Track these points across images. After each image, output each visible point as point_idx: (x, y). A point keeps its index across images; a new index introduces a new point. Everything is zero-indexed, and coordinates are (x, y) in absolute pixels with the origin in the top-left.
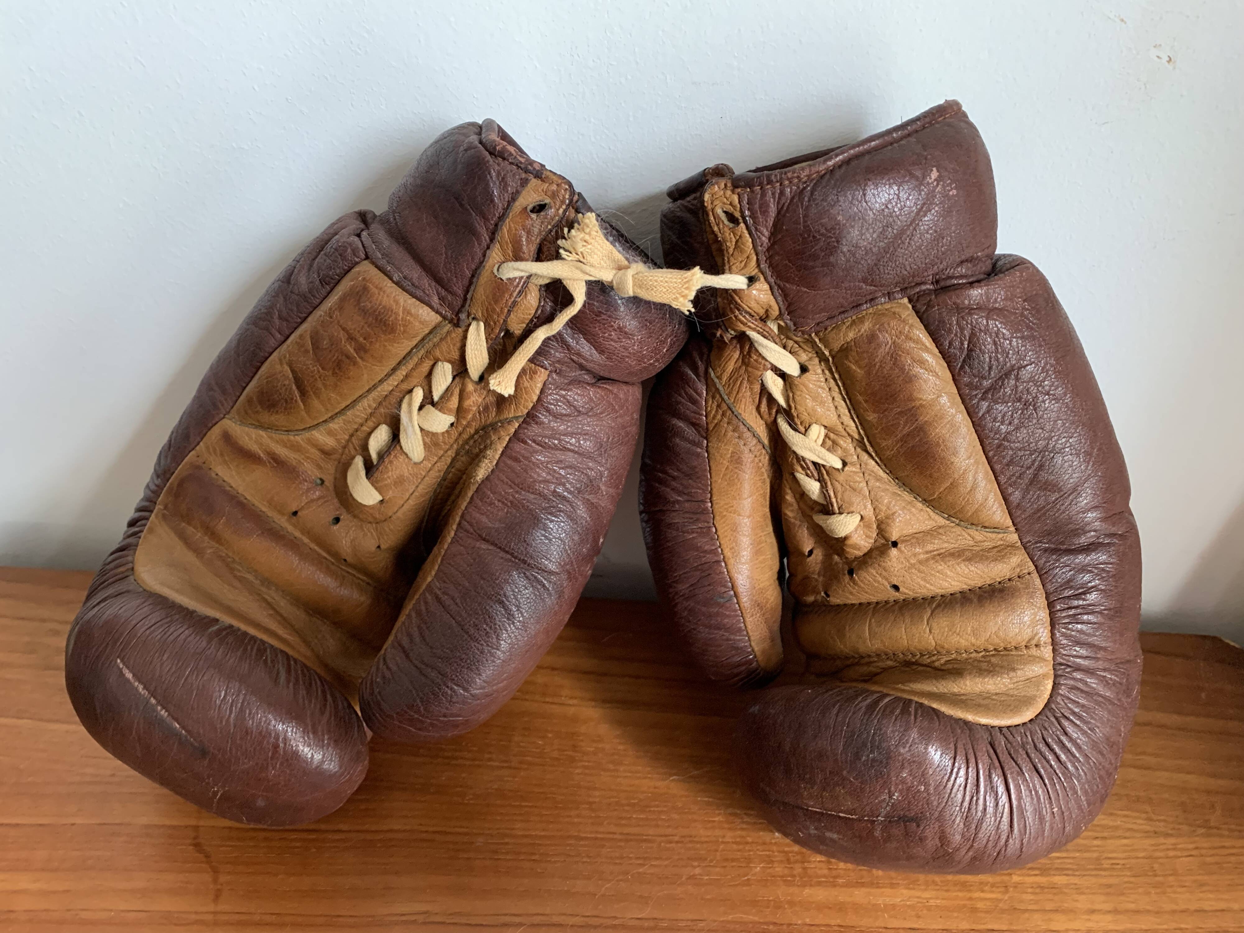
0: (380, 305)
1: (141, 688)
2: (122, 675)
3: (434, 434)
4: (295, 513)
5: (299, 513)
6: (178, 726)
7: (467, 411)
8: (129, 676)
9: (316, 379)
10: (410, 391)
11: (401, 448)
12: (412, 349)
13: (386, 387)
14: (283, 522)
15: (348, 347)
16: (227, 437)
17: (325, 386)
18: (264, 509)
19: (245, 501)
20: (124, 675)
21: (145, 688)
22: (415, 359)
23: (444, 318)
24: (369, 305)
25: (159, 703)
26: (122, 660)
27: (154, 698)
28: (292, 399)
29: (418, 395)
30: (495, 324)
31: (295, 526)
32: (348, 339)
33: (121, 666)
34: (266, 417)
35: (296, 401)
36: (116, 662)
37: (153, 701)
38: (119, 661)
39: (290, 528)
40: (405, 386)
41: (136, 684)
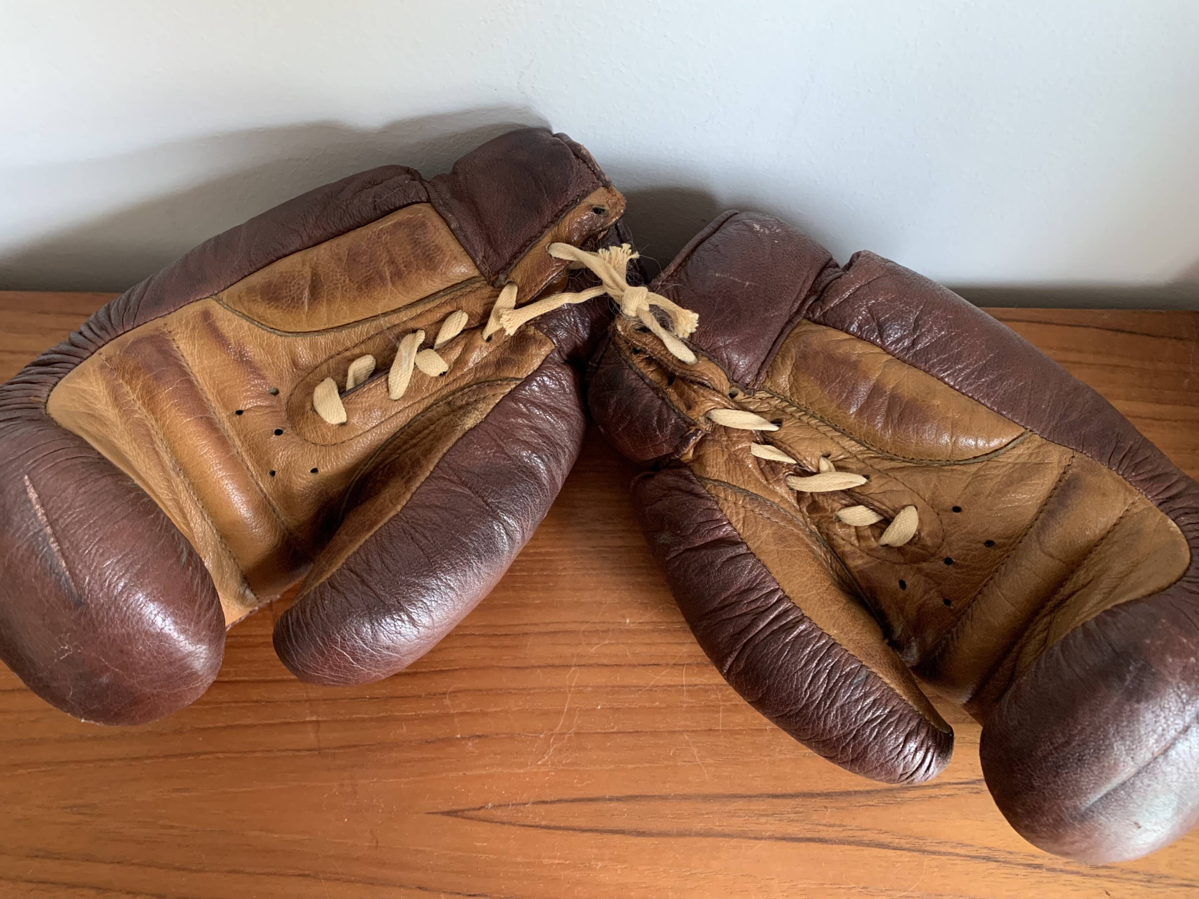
0: (433, 242)
1: (40, 513)
2: (25, 492)
3: (424, 375)
4: (240, 413)
5: (244, 413)
6: (64, 564)
7: (466, 363)
8: (33, 495)
9: (337, 288)
10: (414, 331)
11: (387, 379)
12: (439, 292)
13: (395, 319)
14: (222, 416)
15: (386, 268)
16: (206, 315)
17: (343, 296)
18: (210, 397)
19: (196, 383)
20: (27, 494)
21: (46, 514)
22: (438, 302)
23: (482, 274)
24: (423, 239)
25: (54, 534)
26: (30, 479)
27: (52, 527)
28: (301, 299)
29: (421, 337)
30: (530, 291)
31: (233, 425)
32: (388, 261)
33: (27, 483)
34: (261, 309)
35: (303, 303)
36: (22, 478)
37: (49, 530)
38: (26, 477)
39: (227, 425)
40: (411, 325)
41: (37, 507)
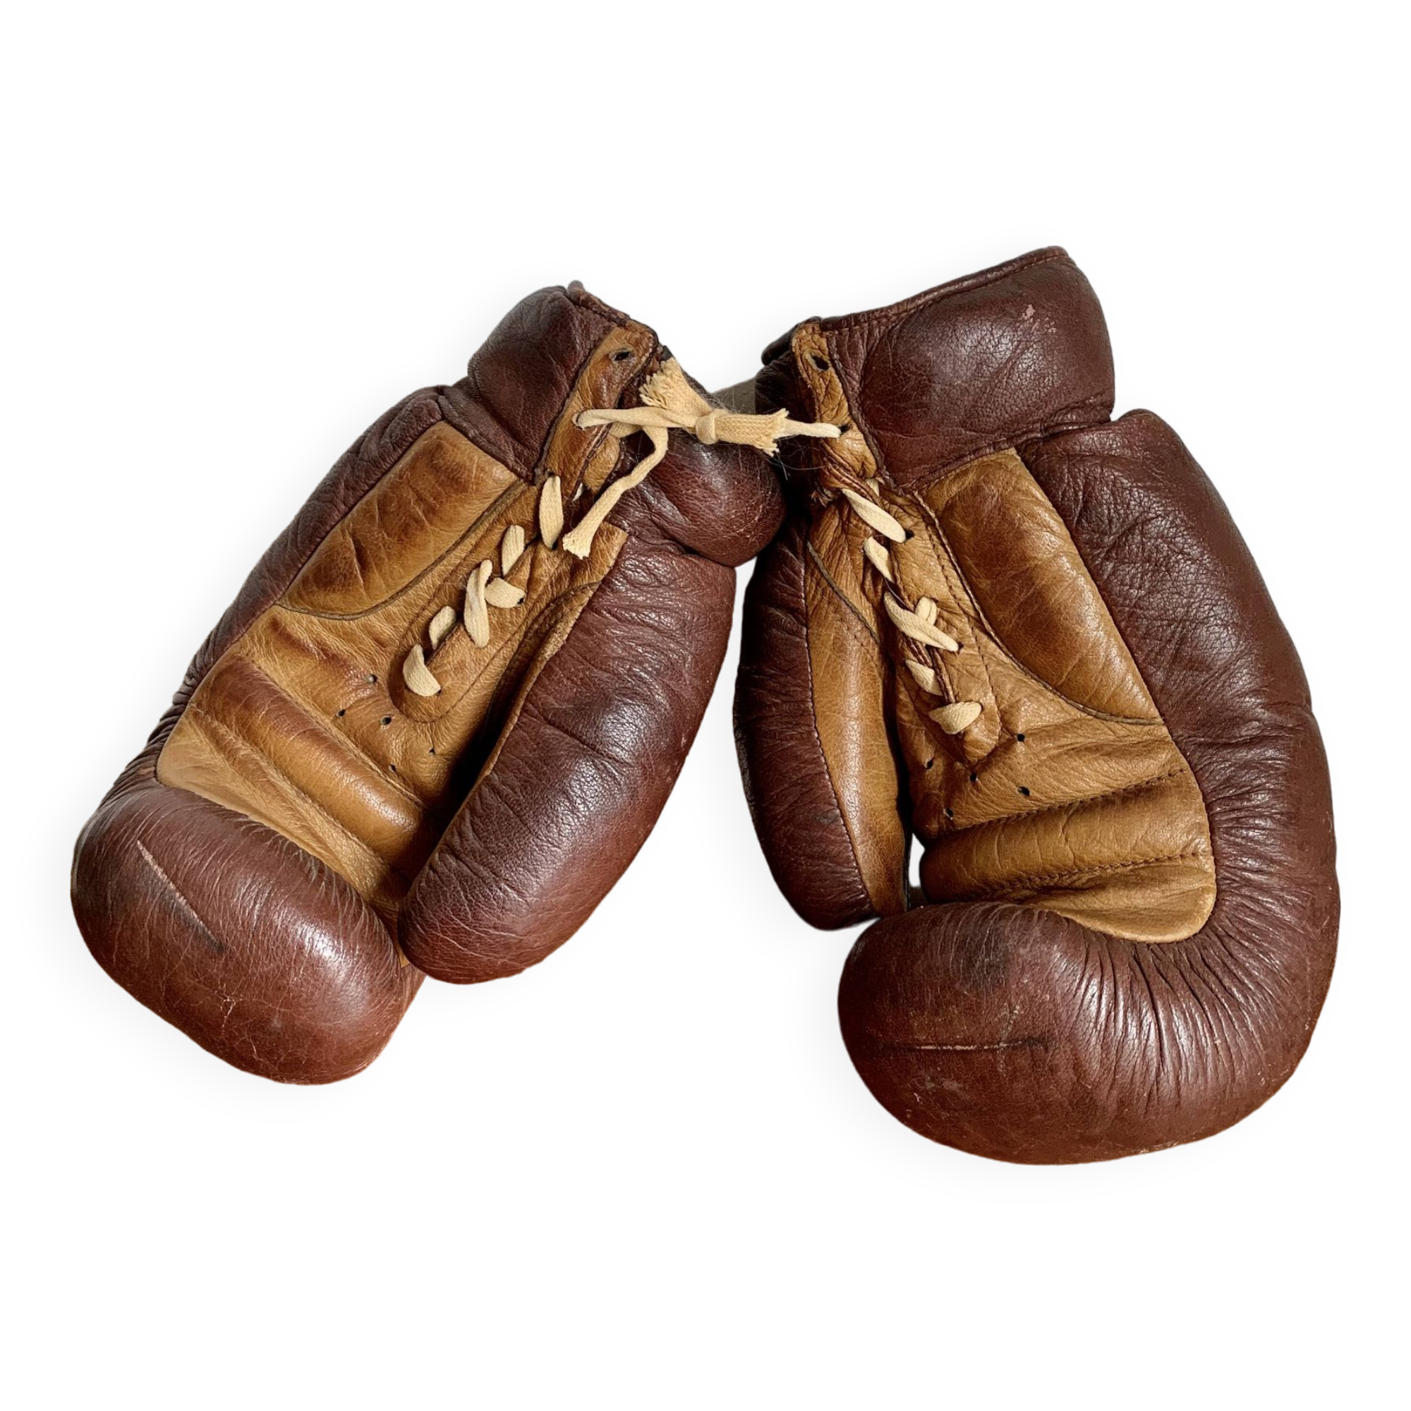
0: (453, 461)
1: (160, 871)
2: (141, 856)
3: (501, 609)
4: (342, 713)
5: (347, 712)
6: (196, 916)
7: (538, 581)
8: (148, 857)
9: (380, 548)
10: (478, 566)
11: (465, 627)
12: (484, 513)
13: (454, 559)
14: (325, 722)
15: (417, 509)
16: (275, 625)
17: (389, 555)
18: (307, 708)
19: (288, 698)
20: (143, 857)
21: (165, 872)
22: (487, 524)
23: (519, 475)
24: (442, 463)
25: (178, 888)
26: (144, 843)
27: (174, 883)
28: (352, 573)
29: (487, 569)
30: (572, 476)
31: (339, 728)
32: (417, 501)
33: (141, 848)
34: (321, 598)
35: (356, 576)
36: (136, 844)
37: (172, 886)
38: (139, 843)
39: (335, 730)
40: (474, 559)
41: (156, 867)
